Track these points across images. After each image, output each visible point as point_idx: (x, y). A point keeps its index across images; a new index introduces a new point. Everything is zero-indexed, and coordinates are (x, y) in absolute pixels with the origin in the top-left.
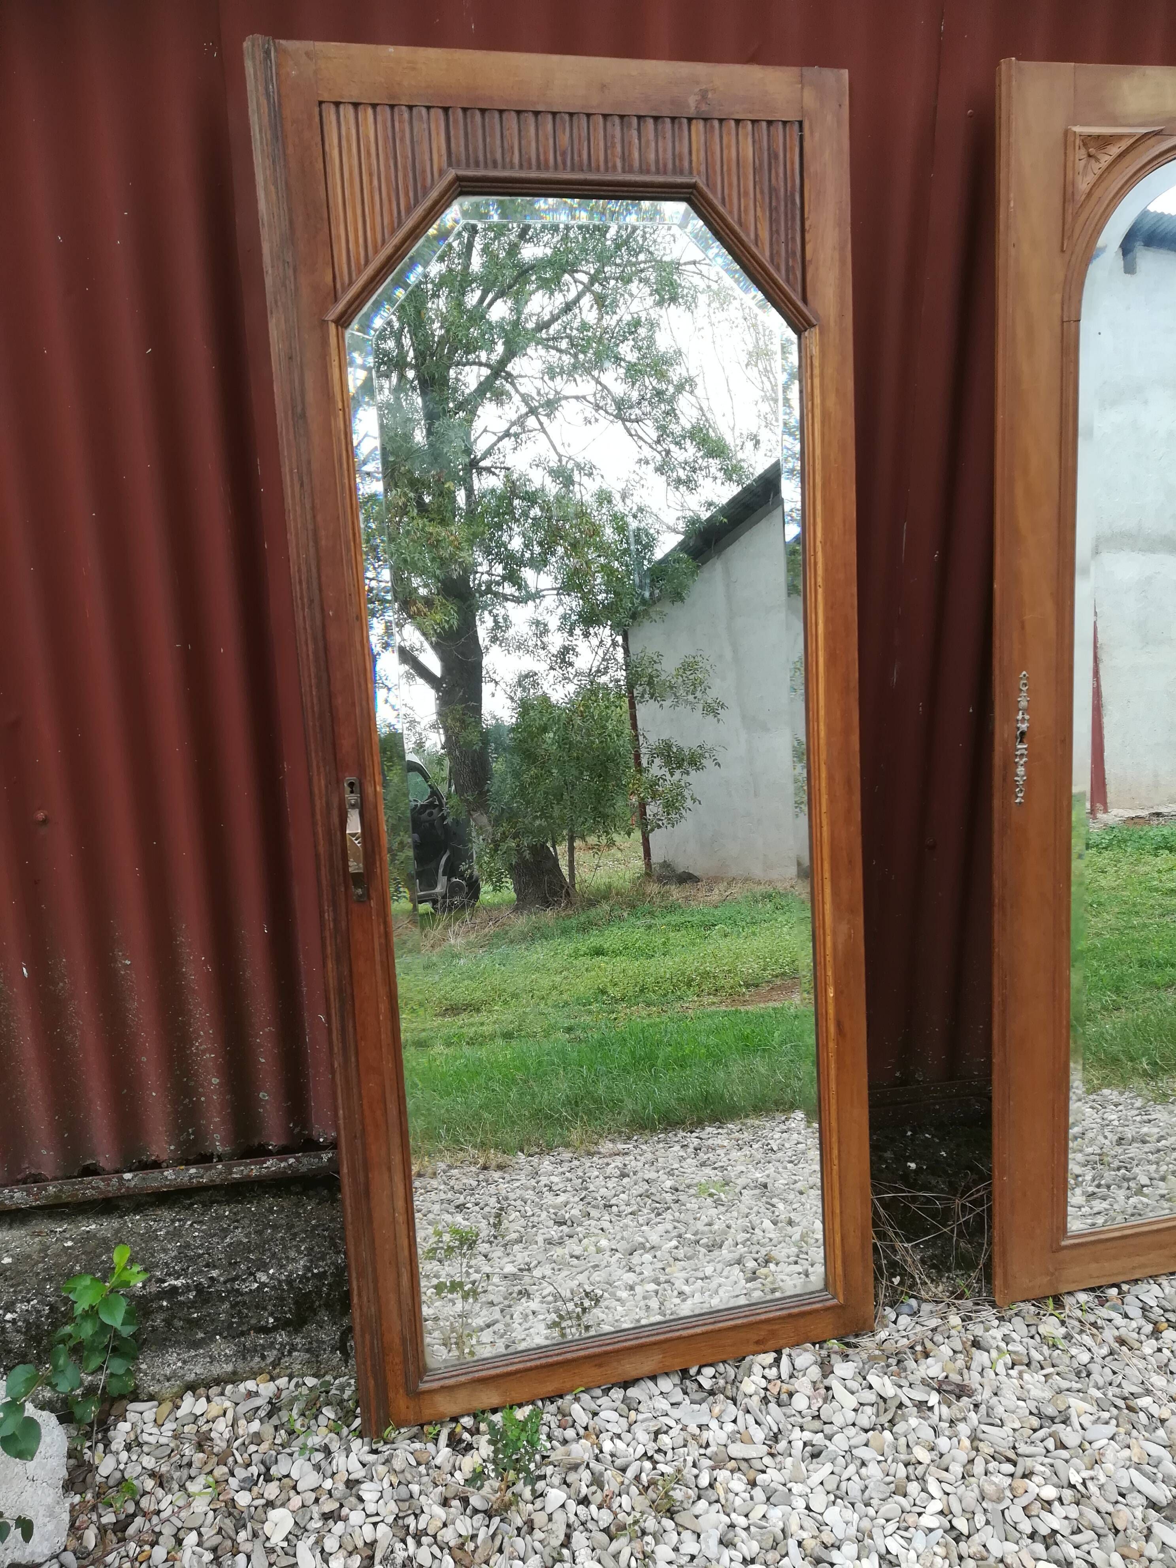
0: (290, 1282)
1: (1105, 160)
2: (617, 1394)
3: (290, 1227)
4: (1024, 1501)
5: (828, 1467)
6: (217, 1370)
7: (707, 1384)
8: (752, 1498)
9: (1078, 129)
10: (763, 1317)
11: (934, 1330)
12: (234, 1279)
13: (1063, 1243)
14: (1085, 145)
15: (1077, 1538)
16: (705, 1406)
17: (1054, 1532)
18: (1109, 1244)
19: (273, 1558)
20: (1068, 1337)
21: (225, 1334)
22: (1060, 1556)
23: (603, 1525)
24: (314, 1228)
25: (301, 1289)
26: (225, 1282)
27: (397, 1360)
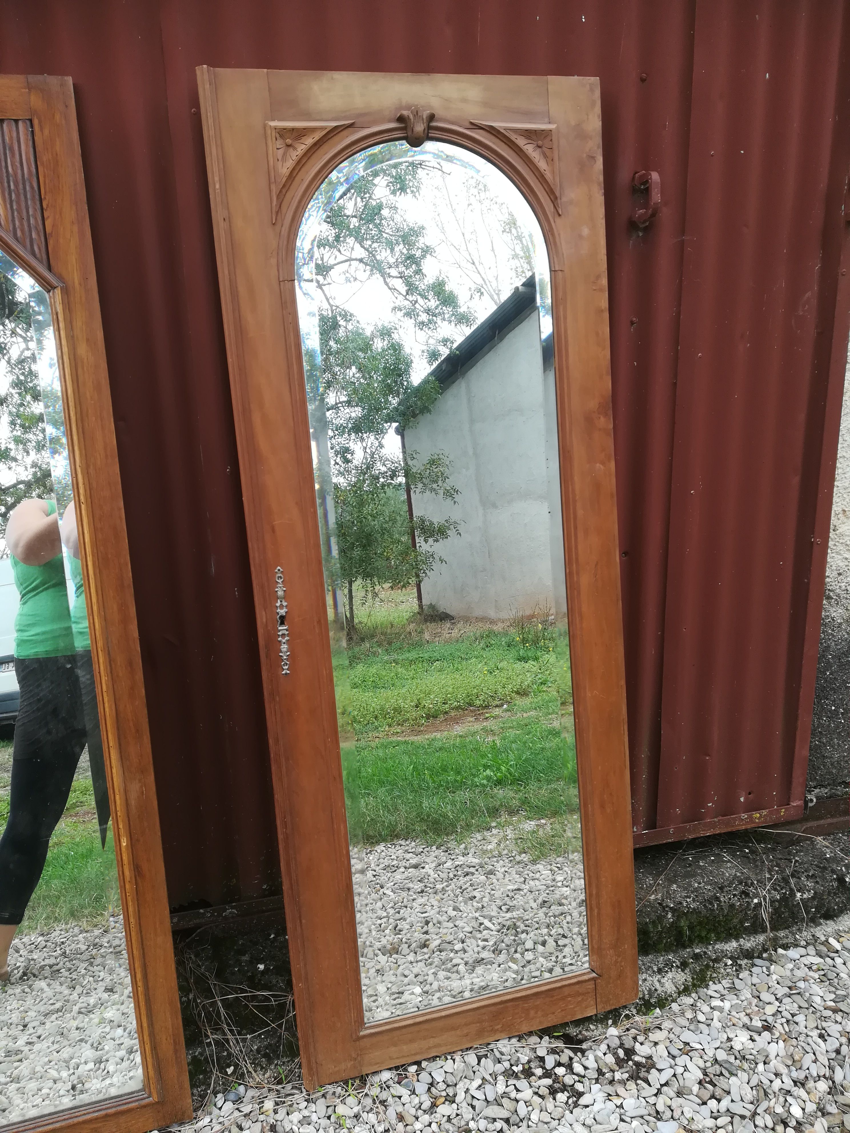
1: (301, 148)
9: (273, 124)
10: (81, 1119)
11: (246, 1116)
13: (362, 1033)
14: (281, 136)
18: (404, 1030)
20: (357, 1116)
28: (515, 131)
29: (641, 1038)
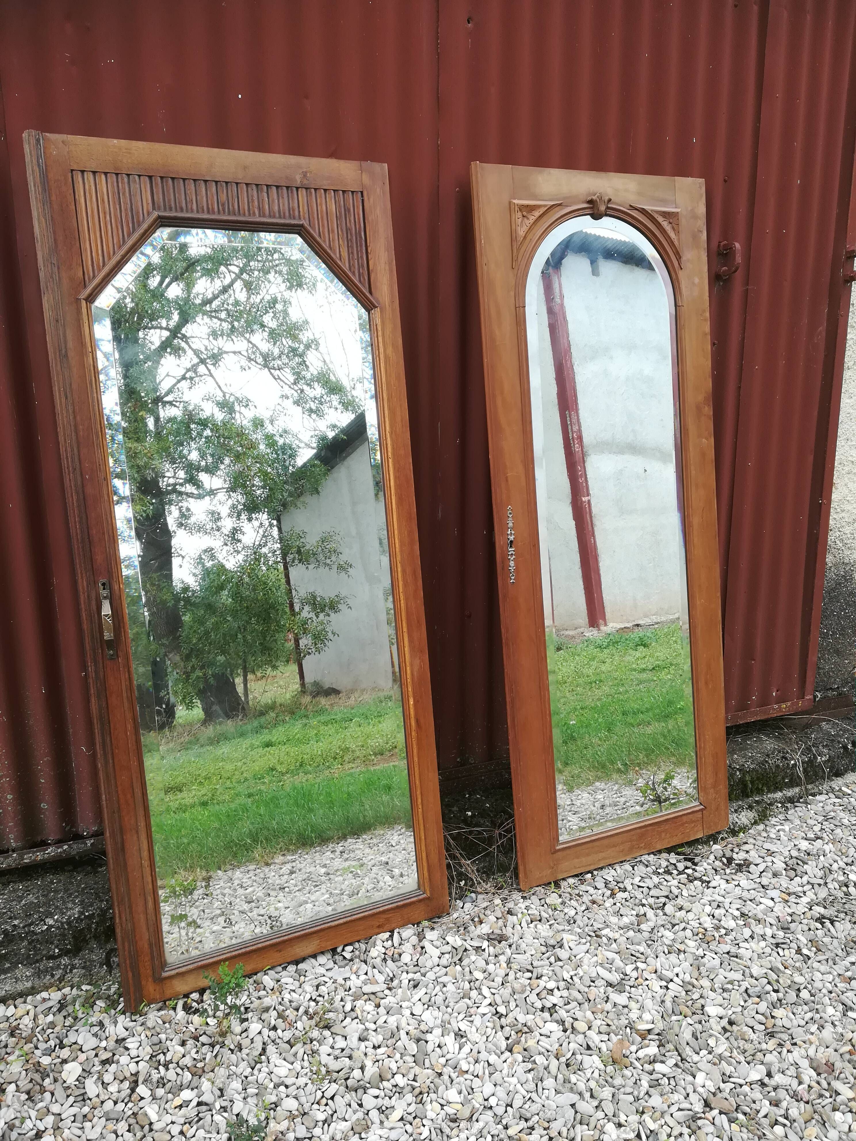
0: (69, 923)
1: (532, 219)
2: (292, 968)
3: (66, 890)
4: (537, 991)
5: (424, 990)
6: (20, 987)
7: (348, 956)
8: (378, 1013)
9: (516, 201)
10: (381, 909)
11: (485, 909)
12: (30, 925)
13: (558, 848)
14: (520, 210)
15: (567, 1007)
16: (347, 968)
17: (555, 1005)
18: (584, 847)
19: (69, 1092)
20: (563, 903)
21: (25, 963)
22: (558, 1018)
23: (286, 1039)
24: (83, 889)
25: (77, 927)
26: (24, 927)
27: (147, 959)
28: (657, 212)
29: (736, 850)
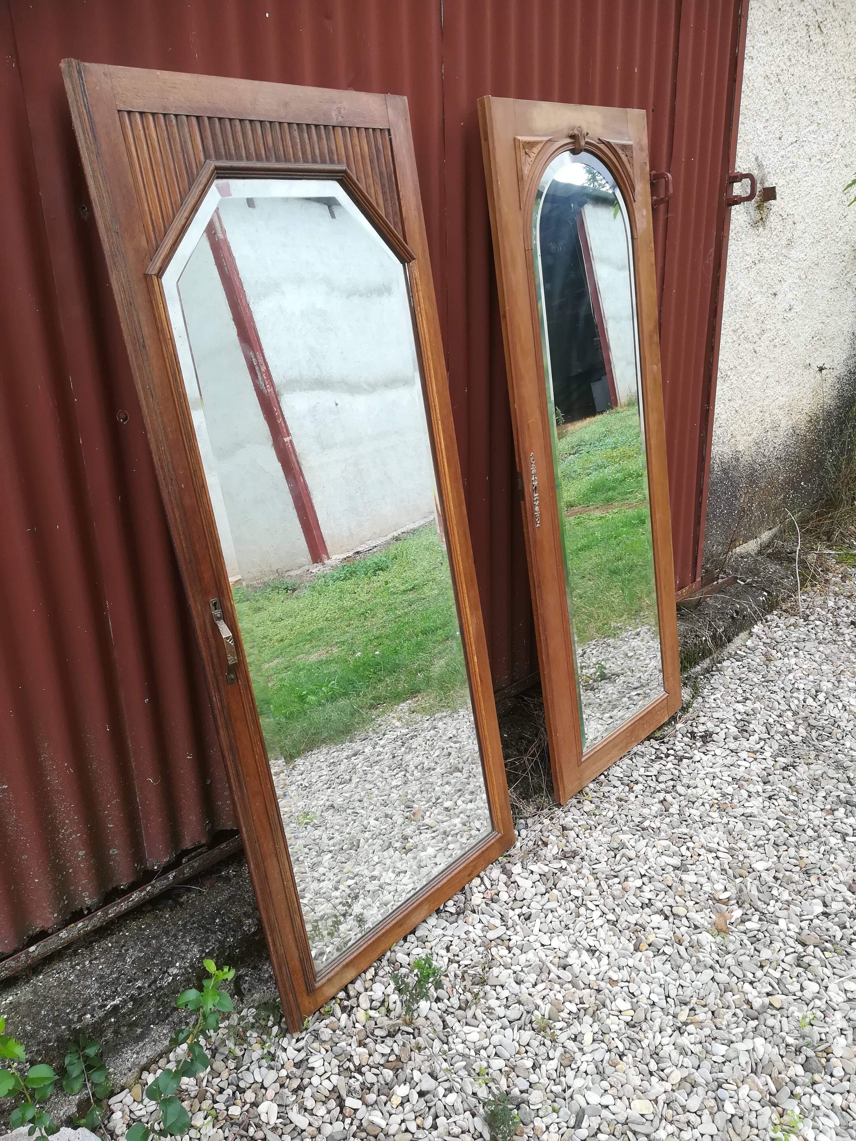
0: (192, 966)
1: (533, 155)
2: (411, 938)
3: (167, 933)
4: (632, 892)
5: (538, 921)
7: (453, 910)
8: (514, 955)
9: (518, 138)
10: (472, 859)
11: (541, 831)
12: (155, 981)
13: (582, 761)
14: (523, 147)
15: (659, 897)
16: (460, 922)
17: (650, 900)
19: (280, 1131)
20: (597, 807)
22: (656, 910)
23: (456, 1006)
24: (184, 925)
25: (200, 967)
26: (149, 986)
27: (299, 976)
28: (618, 145)
29: (694, 724)
